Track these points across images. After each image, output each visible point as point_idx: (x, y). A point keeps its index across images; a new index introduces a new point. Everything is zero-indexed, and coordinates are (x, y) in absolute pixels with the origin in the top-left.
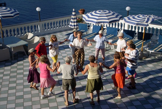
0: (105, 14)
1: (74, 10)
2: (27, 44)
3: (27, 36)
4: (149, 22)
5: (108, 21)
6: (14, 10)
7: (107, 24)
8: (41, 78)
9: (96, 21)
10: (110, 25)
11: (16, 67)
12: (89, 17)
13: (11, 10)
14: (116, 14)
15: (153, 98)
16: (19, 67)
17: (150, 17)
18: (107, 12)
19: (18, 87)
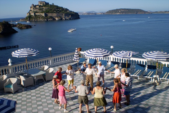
0: (100, 51)
1: (76, 49)
2: (45, 74)
3: (44, 68)
4: (131, 56)
5: (102, 55)
6: (36, 50)
7: (102, 58)
8: (59, 96)
9: (94, 56)
10: (104, 58)
11: (39, 90)
12: (88, 53)
13: (34, 50)
14: (107, 51)
15: (140, 107)
16: (41, 90)
17: (130, 52)
18: (101, 49)
19: (44, 105)
